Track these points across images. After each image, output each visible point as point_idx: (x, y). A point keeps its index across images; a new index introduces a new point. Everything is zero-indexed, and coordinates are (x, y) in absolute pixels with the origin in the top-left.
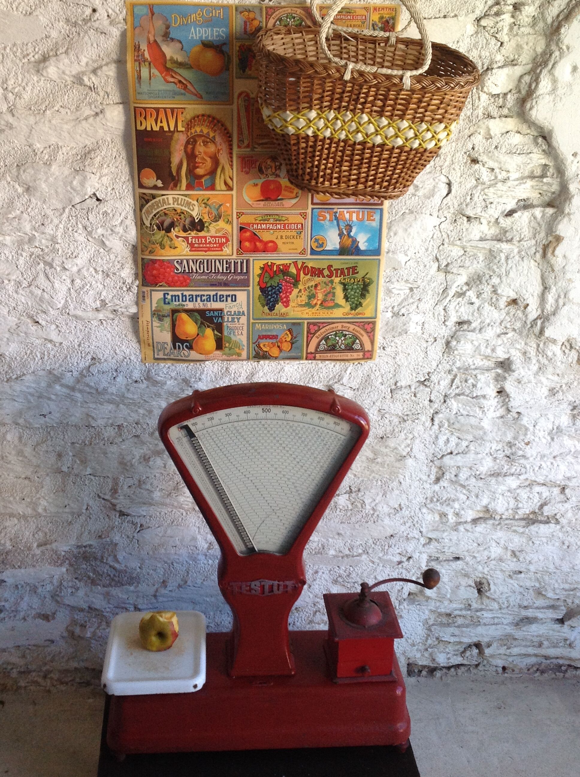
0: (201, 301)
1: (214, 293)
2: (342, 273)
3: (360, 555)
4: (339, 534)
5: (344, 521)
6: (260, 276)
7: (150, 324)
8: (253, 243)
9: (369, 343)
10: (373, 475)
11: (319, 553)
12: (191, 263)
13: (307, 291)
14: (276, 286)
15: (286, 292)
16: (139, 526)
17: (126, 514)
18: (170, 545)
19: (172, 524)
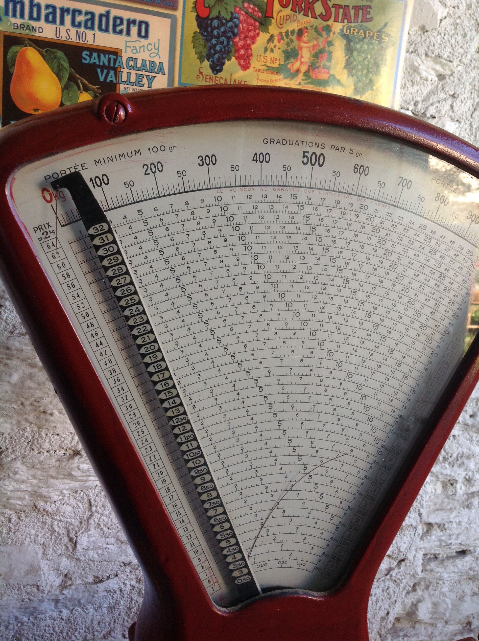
0: (73, 24)
1: (101, 10)
2: (346, 14)
13: (283, 40)
14: (228, 19)
15: (246, 37)
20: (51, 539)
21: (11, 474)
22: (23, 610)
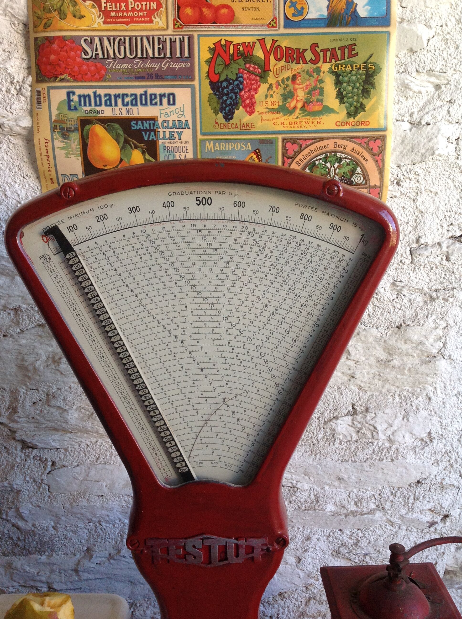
0: (123, 104)
1: (141, 91)
2: (334, 56)
3: (372, 512)
4: (339, 479)
5: (346, 458)
6: (210, 62)
7: (50, 144)
8: (197, 9)
9: (377, 174)
10: (387, 386)
11: (311, 508)
12: (106, 43)
13: (281, 86)
14: (234, 79)
15: (250, 89)
16: (50, 464)
17: (30, 445)
18: (94, 494)
19: (97, 462)
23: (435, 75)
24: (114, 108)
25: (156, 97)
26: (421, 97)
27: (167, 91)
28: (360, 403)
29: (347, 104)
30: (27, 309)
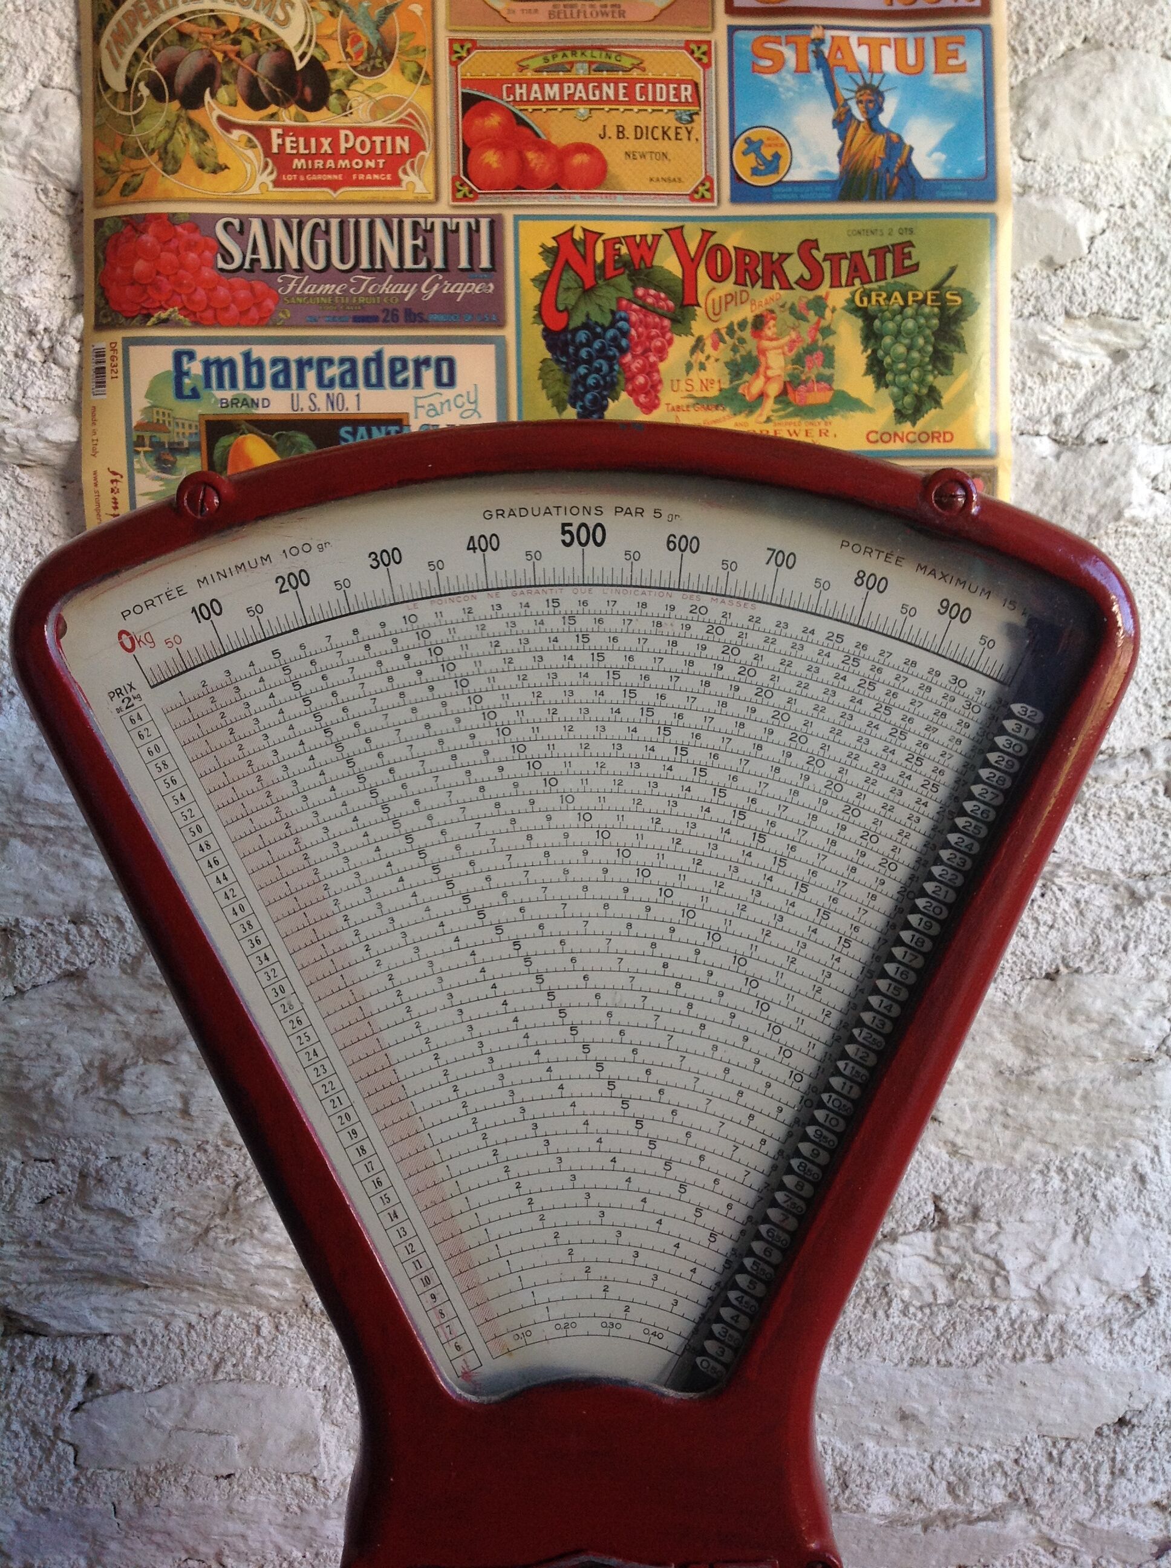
0: (321, 384)
1: (367, 351)
2: (857, 269)
3: (997, 1514)
4: (904, 1417)
5: (921, 1353)
6: (543, 282)
7: (123, 486)
8: (512, 156)
10: (1027, 1145)
12: (280, 233)
13: (724, 342)
14: (607, 324)
15: (647, 350)
16: (81, 1380)
17: (27, 1323)
18: (204, 1470)
19: (215, 1373)
20: (340, 1379)
21: (255, 1231)
22: (289, 1531)
23: (1110, 326)
24: (295, 392)
25: (405, 367)
26: (1079, 378)
27: (434, 351)
28: (955, 1193)
29: (895, 390)
30: (37, 928)
